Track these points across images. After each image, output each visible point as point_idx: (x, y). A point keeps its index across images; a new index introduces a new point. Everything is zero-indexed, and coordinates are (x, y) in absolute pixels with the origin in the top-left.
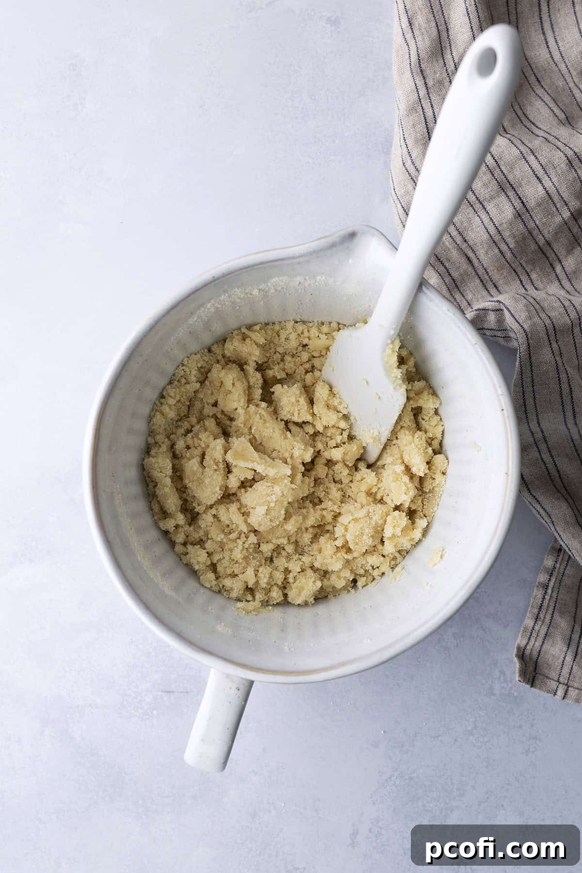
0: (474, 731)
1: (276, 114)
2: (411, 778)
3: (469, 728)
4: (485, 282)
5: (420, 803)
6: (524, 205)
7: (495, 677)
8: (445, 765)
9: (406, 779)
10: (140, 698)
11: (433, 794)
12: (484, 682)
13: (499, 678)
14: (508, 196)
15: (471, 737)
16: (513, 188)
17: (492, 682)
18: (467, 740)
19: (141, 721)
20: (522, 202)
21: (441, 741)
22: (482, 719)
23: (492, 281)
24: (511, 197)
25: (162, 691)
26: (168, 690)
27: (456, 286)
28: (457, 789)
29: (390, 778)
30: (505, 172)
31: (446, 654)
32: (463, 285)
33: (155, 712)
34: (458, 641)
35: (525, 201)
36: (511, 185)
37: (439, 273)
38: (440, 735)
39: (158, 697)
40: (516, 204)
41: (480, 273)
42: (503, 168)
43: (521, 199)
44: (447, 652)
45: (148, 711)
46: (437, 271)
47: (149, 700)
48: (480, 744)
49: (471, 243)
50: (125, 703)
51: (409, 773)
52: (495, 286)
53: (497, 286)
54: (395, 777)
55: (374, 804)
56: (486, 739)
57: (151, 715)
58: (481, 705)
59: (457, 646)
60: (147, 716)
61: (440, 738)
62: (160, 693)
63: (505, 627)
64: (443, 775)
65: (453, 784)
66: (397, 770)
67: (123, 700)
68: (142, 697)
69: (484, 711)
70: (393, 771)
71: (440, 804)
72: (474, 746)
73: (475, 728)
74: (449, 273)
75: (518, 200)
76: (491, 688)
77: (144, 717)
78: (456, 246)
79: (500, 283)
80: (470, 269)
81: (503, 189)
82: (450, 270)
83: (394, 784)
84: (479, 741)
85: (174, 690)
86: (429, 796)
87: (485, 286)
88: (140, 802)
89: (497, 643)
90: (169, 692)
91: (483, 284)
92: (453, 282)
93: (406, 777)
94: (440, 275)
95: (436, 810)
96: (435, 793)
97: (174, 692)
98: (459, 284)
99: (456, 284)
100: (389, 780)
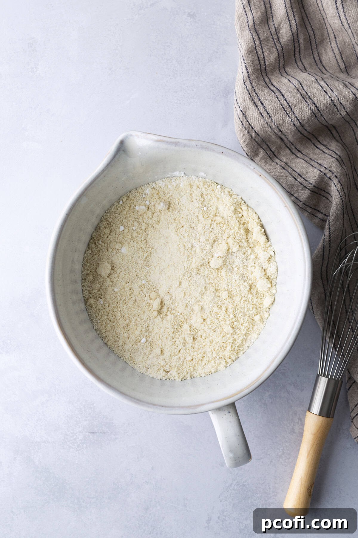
0: (283, 456)
1: (157, 73)
2: (244, 485)
3: (280, 454)
4: (292, 150)
5: (250, 501)
6: (317, 108)
7: (295, 422)
8: (265, 477)
9: (241, 486)
10: (75, 437)
11: (258, 495)
12: (288, 425)
13: (298, 423)
14: (307, 103)
15: (281, 460)
16: (310, 98)
17: (294, 425)
18: (278, 461)
19: (76, 451)
20: (316, 106)
21: (262, 462)
22: (288, 448)
23: (296, 148)
24: (309, 103)
25: (89, 433)
26: (93, 432)
27: (275, 156)
28: (272, 492)
29: (231, 485)
30: (306, 89)
31: (265, 408)
32: (279, 154)
33: (85, 446)
34: (273, 400)
35: (317, 105)
36: (309, 97)
37: (264, 150)
38: (262, 459)
39: (87, 436)
40: (312, 107)
41: (288, 145)
42: (304, 87)
43: (315, 105)
44: (265, 407)
45: (80, 445)
46: (263, 148)
47: (81, 438)
48: (286, 464)
49: (284, 132)
50: (66, 440)
51: (243, 482)
52: (299, 151)
53: (301, 151)
54: (234, 485)
55: (221, 501)
56: (290, 460)
57: (82, 447)
58: (287, 440)
59: (272, 403)
60: (80, 448)
61: (262, 460)
62: (88, 434)
63: (302, 390)
64: (264, 483)
65: (270, 489)
66: (235, 480)
67: (65, 438)
68: (76, 436)
69: (289, 443)
70: (233, 481)
71: (262, 501)
72: (283, 465)
73: (283, 453)
74: (270, 148)
75: (314, 105)
76: (293, 429)
77: (78, 448)
78: (274, 133)
79: (301, 149)
80: (282, 144)
81: (304, 98)
82: (270, 147)
83: (234, 489)
84: (286, 461)
85: (97, 432)
86: (255, 496)
87: (293, 152)
88: (76, 501)
89: (296, 401)
90: (93, 433)
91: (291, 151)
92: (272, 154)
93: (240, 485)
94: (265, 150)
95: (259, 505)
96: (259, 494)
97: (96, 433)
98: (276, 154)
99: (274, 154)
100: (230, 486)
